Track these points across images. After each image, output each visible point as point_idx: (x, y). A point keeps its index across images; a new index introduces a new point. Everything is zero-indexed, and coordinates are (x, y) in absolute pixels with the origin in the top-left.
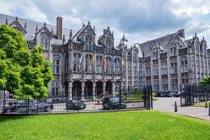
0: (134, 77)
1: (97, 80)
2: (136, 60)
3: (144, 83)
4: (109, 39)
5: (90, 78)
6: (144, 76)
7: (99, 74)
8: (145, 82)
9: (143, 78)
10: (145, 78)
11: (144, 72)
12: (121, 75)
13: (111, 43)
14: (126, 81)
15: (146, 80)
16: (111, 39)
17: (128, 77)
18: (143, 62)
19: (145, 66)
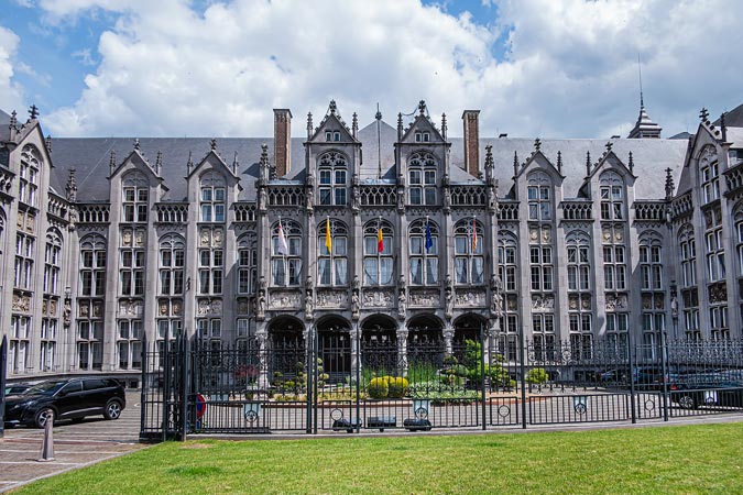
0: (607, 294)
1: (368, 314)
2: (623, 214)
3: (675, 319)
4: (423, 150)
5: (337, 306)
6: (674, 287)
7: (376, 289)
8: (681, 317)
9: (668, 297)
10: (680, 298)
11: (671, 270)
12: (488, 289)
13: (436, 164)
14: (558, 312)
15: (682, 307)
16: (431, 148)
17: (573, 296)
18: (663, 221)
19: (675, 241)
